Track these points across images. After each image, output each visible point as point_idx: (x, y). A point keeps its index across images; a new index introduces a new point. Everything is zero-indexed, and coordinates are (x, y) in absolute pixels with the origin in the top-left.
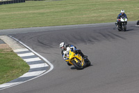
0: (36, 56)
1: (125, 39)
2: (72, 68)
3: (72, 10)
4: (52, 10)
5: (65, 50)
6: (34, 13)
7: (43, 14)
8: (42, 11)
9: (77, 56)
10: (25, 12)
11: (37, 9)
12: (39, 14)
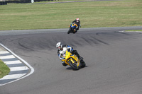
0: (16, 59)
1: (108, 44)
2: (68, 69)
3: (55, 14)
4: (34, 13)
5: (62, 50)
6: (15, 16)
7: (24, 17)
8: (23, 14)
9: (73, 56)
10: (7, 14)
11: (19, 12)
12: (21, 16)
